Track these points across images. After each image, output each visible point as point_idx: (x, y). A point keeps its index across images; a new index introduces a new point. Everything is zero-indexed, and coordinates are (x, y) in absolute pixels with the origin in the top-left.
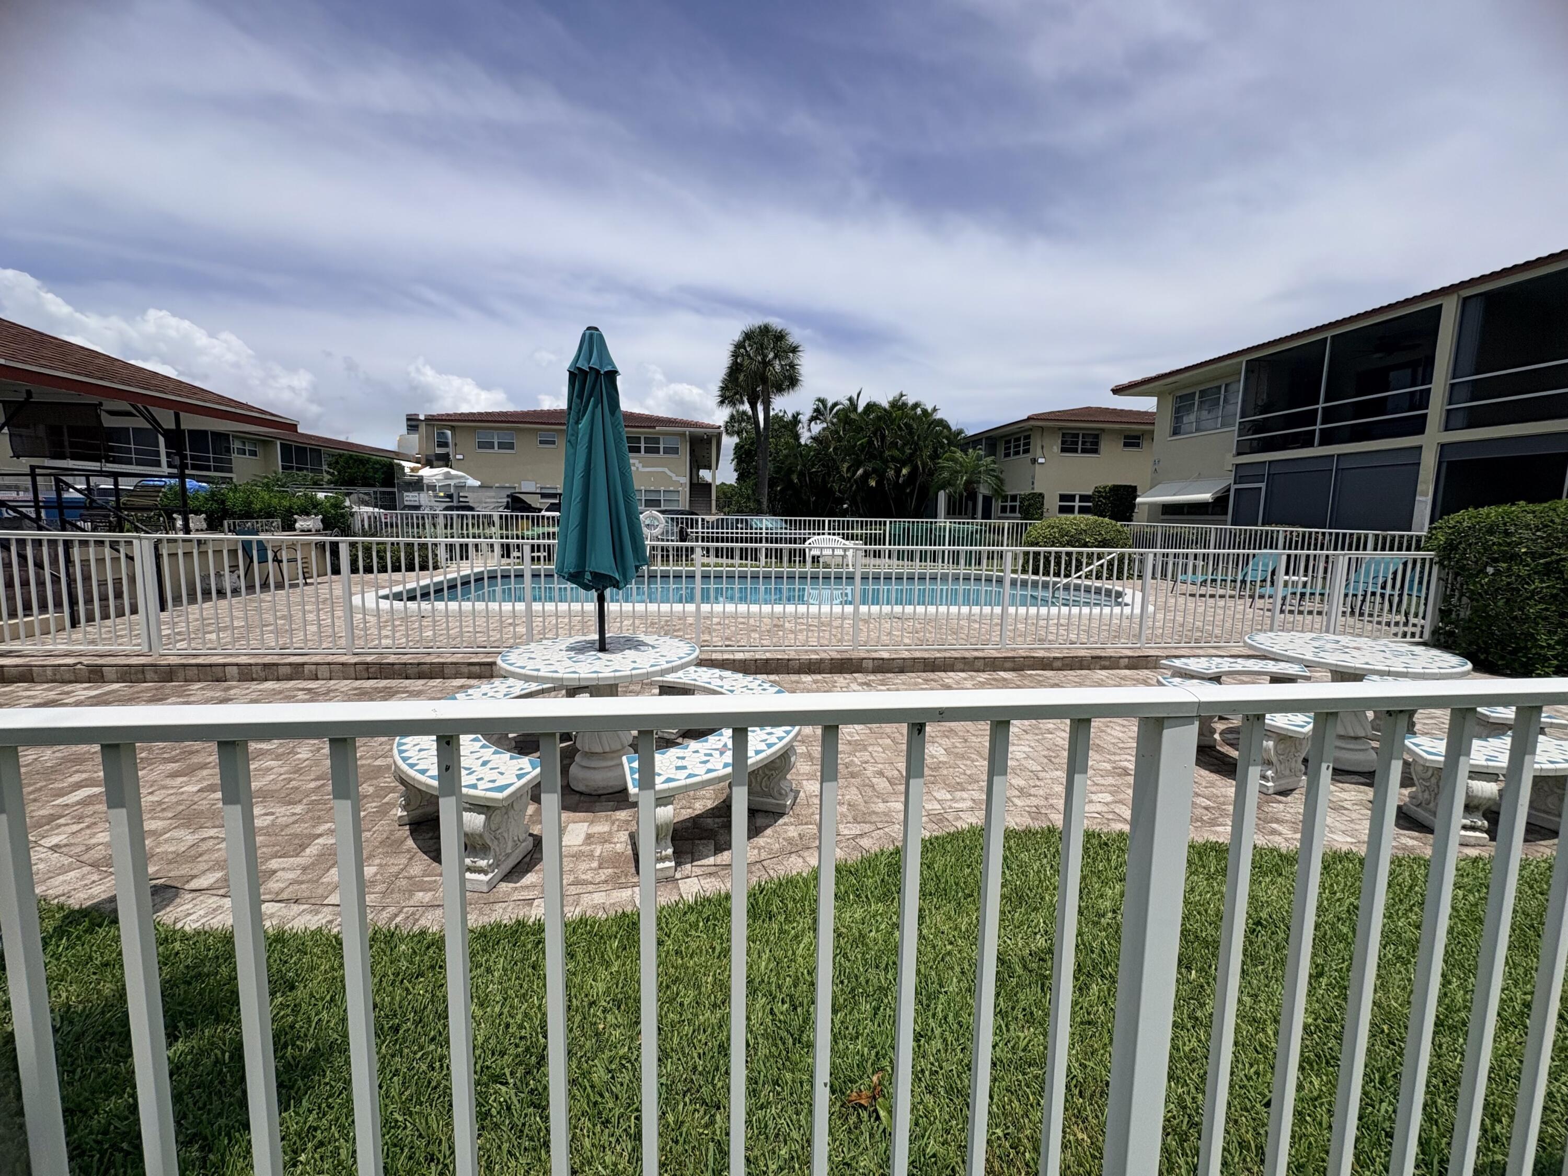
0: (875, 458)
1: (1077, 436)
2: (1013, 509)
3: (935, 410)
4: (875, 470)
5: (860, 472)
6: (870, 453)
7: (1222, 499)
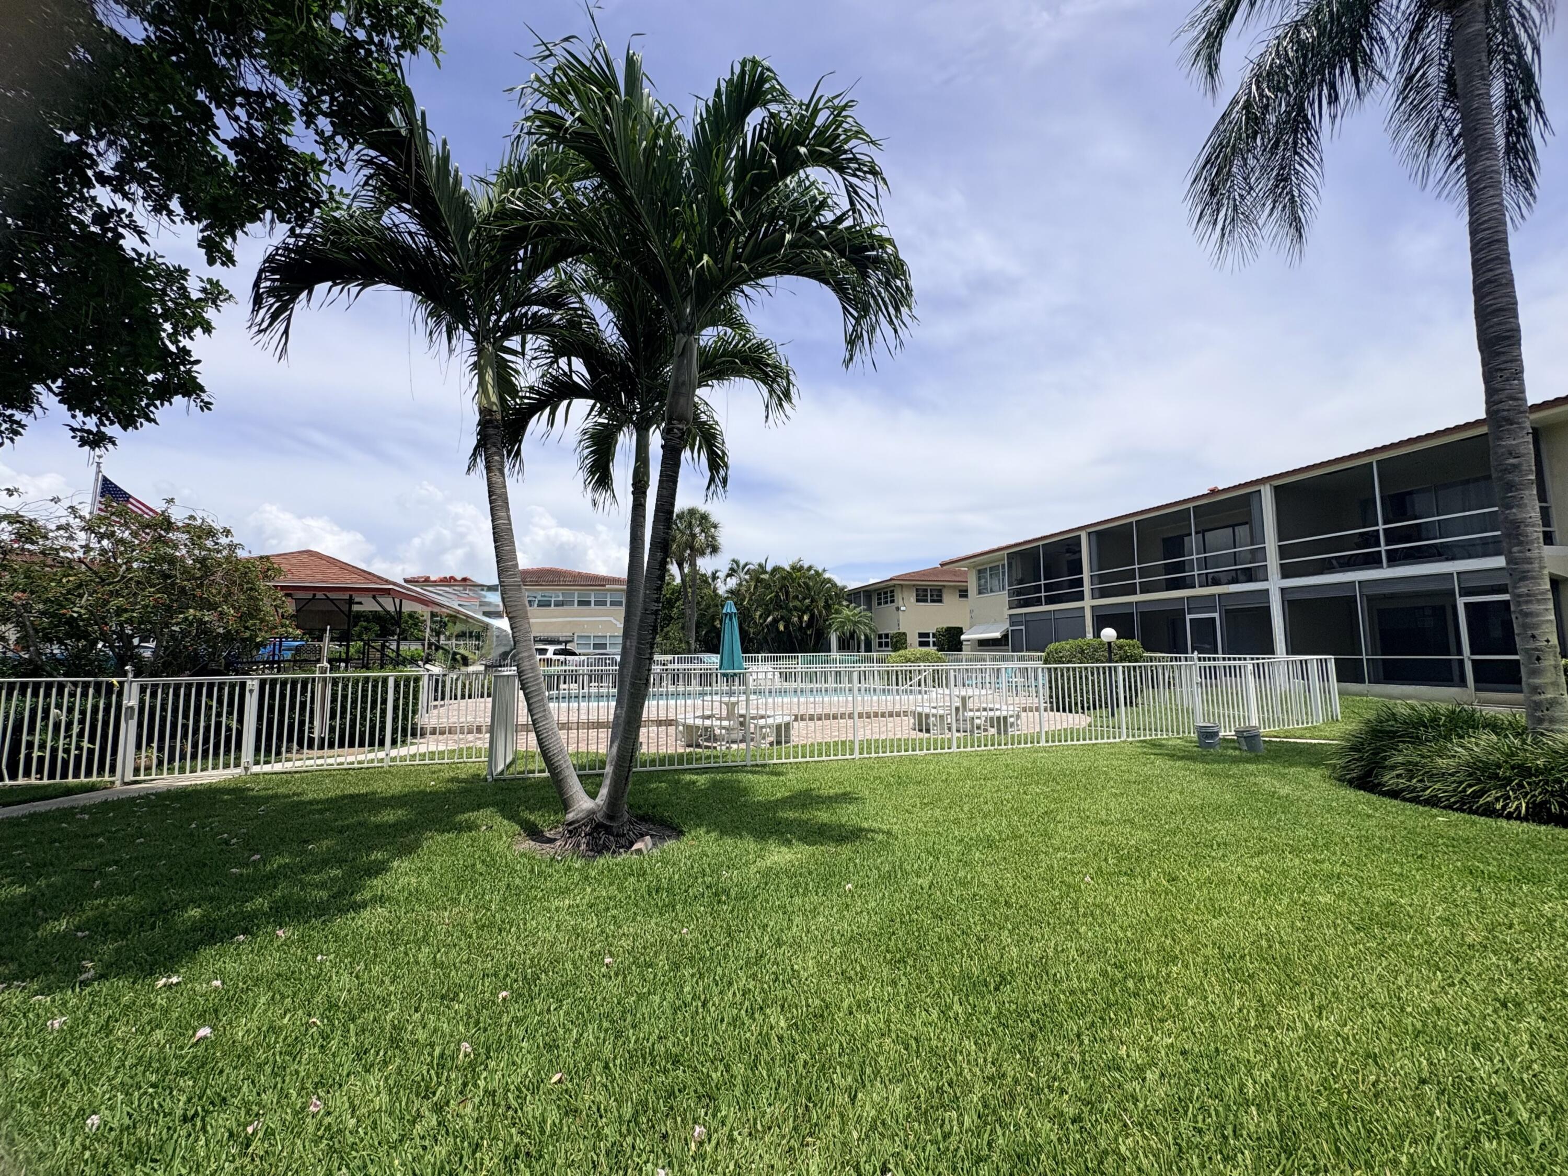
0: (781, 607)
1: (926, 590)
2: (887, 645)
3: (824, 570)
4: (782, 618)
5: (770, 619)
6: (778, 604)
7: (1005, 636)
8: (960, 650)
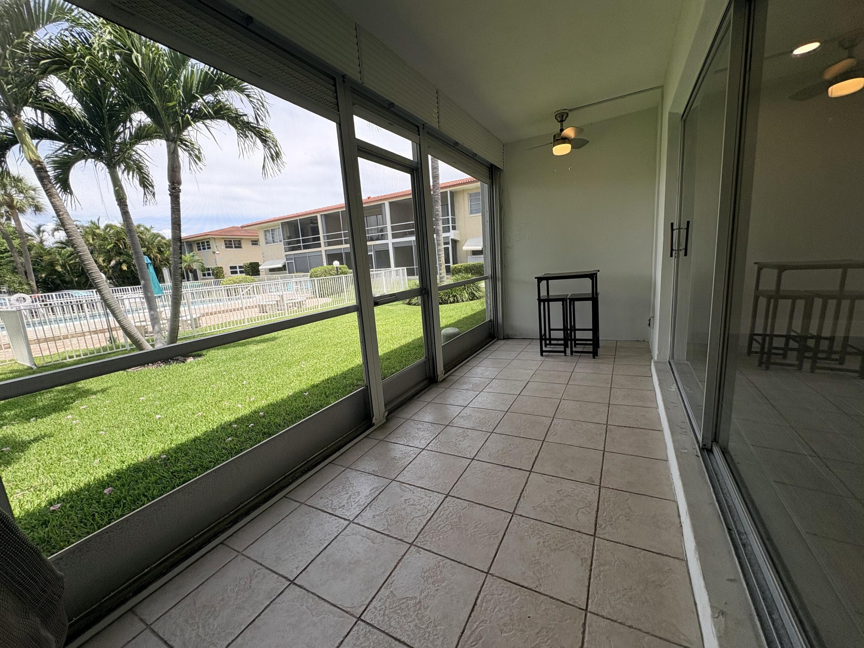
1: (231, 241)
2: (209, 274)
5: (114, 262)
7: (284, 266)
8: (259, 275)
